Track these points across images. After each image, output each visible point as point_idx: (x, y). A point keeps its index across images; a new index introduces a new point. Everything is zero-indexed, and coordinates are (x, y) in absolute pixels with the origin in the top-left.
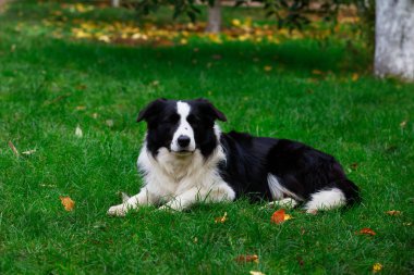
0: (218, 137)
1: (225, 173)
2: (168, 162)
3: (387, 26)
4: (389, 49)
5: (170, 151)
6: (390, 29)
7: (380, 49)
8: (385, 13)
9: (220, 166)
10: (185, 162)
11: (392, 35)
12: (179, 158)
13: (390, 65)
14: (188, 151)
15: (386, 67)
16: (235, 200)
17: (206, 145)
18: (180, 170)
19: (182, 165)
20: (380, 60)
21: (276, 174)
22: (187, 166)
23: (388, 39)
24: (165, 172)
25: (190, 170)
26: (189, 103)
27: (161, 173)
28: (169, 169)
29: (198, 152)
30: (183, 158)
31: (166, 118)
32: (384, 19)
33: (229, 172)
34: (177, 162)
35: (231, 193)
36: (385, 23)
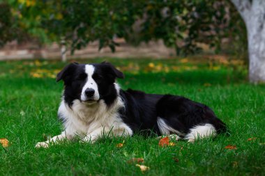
0: (118, 91)
1: (124, 116)
2: (81, 110)
3: (256, 46)
4: (259, 63)
5: (81, 101)
6: (259, 48)
7: (253, 63)
8: (254, 37)
9: (121, 111)
10: (93, 110)
11: (260, 53)
12: (88, 106)
13: (261, 75)
14: (94, 100)
15: (258, 77)
16: (132, 136)
17: (108, 97)
18: (90, 116)
19: (91, 112)
20: (253, 72)
21: (163, 117)
22: (95, 113)
23: (258, 55)
24: (79, 118)
25: (97, 116)
26: (94, 66)
27: (76, 119)
28: (82, 115)
29: (102, 102)
30: (91, 106)
31: (77, 77)
32: (254, 41)
33: (127, 116)
34: (87, 110)
35: (129, 131)
36: (255, 44)
